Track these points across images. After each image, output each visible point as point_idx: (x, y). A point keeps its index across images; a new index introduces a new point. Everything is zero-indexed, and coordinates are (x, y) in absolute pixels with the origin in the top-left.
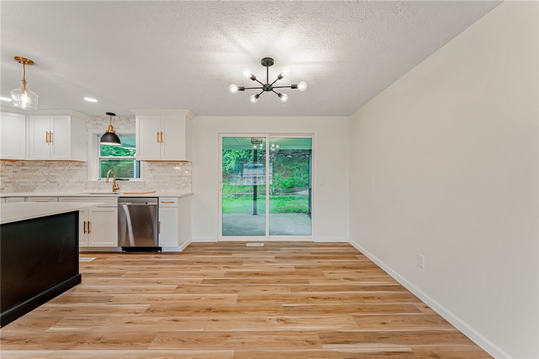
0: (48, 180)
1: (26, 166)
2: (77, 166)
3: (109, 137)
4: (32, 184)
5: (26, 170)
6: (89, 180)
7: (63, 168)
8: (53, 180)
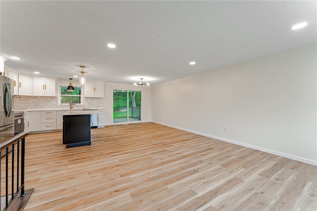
0: (35, 105)
1: (22, 98)
2: (51, 98)
3: (71, 88)
4: (25, 106)
5: (21, 100)
6: (58, 104)
7: (44, 99)
8: (38, 105)
